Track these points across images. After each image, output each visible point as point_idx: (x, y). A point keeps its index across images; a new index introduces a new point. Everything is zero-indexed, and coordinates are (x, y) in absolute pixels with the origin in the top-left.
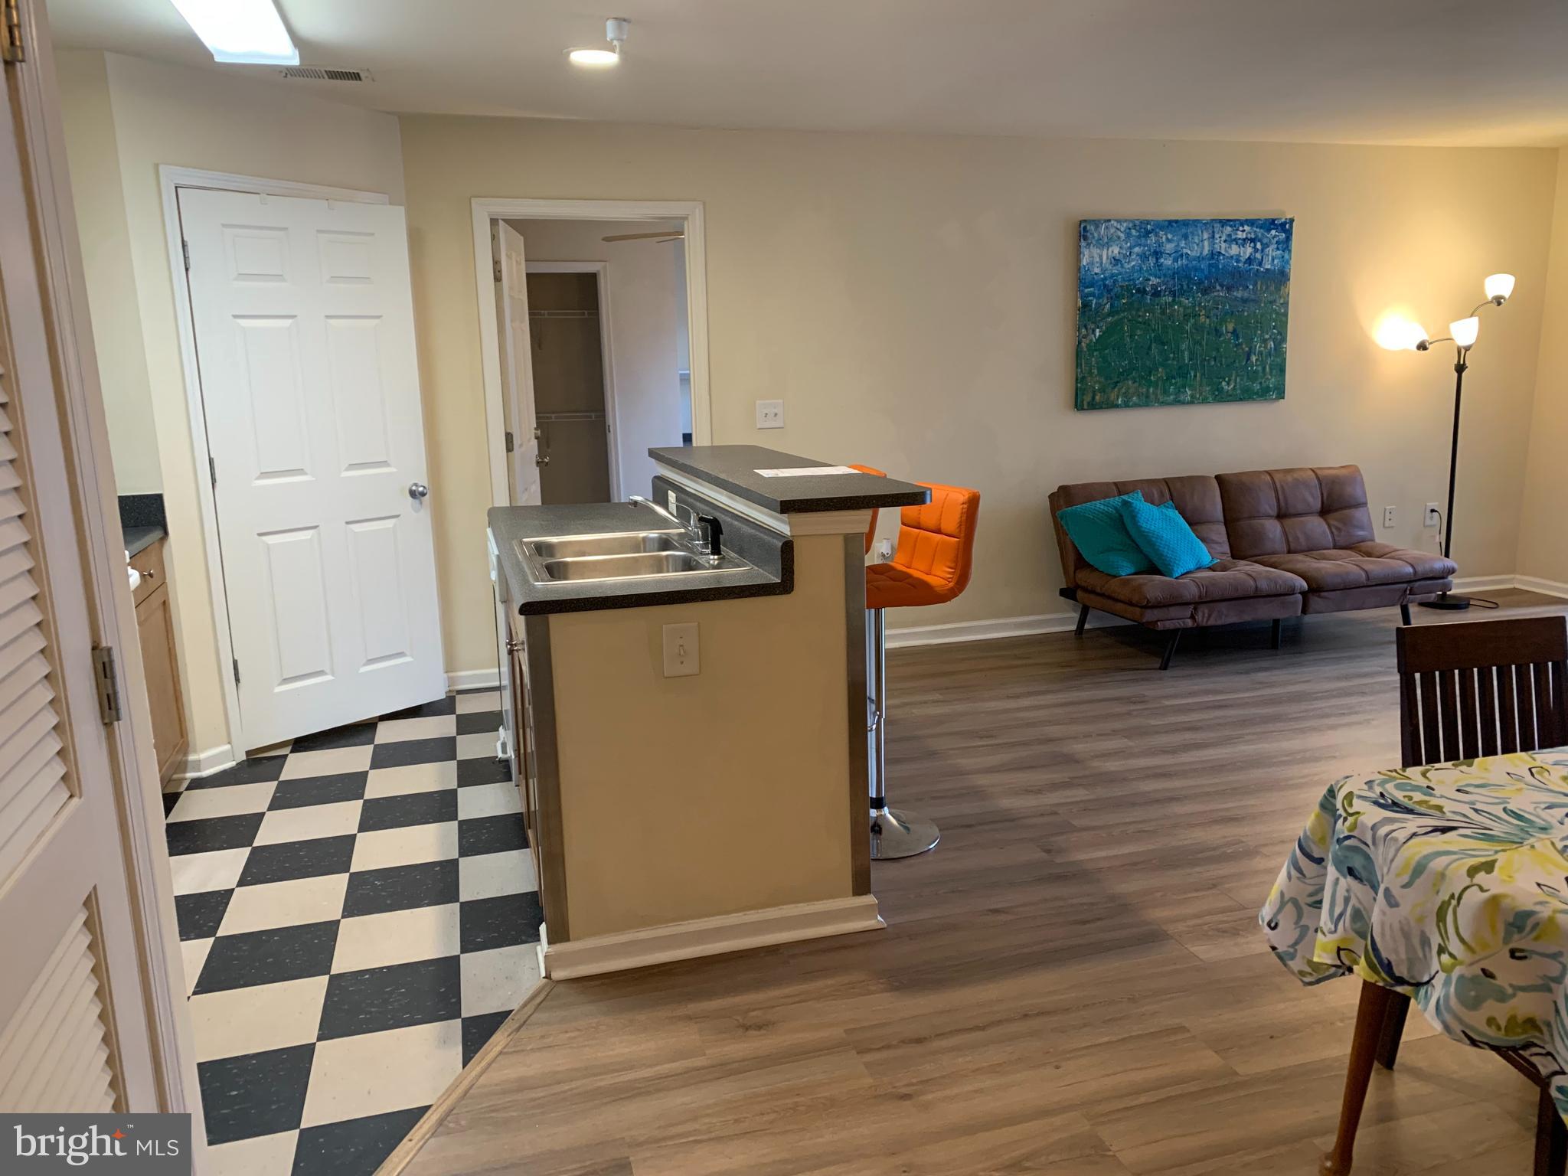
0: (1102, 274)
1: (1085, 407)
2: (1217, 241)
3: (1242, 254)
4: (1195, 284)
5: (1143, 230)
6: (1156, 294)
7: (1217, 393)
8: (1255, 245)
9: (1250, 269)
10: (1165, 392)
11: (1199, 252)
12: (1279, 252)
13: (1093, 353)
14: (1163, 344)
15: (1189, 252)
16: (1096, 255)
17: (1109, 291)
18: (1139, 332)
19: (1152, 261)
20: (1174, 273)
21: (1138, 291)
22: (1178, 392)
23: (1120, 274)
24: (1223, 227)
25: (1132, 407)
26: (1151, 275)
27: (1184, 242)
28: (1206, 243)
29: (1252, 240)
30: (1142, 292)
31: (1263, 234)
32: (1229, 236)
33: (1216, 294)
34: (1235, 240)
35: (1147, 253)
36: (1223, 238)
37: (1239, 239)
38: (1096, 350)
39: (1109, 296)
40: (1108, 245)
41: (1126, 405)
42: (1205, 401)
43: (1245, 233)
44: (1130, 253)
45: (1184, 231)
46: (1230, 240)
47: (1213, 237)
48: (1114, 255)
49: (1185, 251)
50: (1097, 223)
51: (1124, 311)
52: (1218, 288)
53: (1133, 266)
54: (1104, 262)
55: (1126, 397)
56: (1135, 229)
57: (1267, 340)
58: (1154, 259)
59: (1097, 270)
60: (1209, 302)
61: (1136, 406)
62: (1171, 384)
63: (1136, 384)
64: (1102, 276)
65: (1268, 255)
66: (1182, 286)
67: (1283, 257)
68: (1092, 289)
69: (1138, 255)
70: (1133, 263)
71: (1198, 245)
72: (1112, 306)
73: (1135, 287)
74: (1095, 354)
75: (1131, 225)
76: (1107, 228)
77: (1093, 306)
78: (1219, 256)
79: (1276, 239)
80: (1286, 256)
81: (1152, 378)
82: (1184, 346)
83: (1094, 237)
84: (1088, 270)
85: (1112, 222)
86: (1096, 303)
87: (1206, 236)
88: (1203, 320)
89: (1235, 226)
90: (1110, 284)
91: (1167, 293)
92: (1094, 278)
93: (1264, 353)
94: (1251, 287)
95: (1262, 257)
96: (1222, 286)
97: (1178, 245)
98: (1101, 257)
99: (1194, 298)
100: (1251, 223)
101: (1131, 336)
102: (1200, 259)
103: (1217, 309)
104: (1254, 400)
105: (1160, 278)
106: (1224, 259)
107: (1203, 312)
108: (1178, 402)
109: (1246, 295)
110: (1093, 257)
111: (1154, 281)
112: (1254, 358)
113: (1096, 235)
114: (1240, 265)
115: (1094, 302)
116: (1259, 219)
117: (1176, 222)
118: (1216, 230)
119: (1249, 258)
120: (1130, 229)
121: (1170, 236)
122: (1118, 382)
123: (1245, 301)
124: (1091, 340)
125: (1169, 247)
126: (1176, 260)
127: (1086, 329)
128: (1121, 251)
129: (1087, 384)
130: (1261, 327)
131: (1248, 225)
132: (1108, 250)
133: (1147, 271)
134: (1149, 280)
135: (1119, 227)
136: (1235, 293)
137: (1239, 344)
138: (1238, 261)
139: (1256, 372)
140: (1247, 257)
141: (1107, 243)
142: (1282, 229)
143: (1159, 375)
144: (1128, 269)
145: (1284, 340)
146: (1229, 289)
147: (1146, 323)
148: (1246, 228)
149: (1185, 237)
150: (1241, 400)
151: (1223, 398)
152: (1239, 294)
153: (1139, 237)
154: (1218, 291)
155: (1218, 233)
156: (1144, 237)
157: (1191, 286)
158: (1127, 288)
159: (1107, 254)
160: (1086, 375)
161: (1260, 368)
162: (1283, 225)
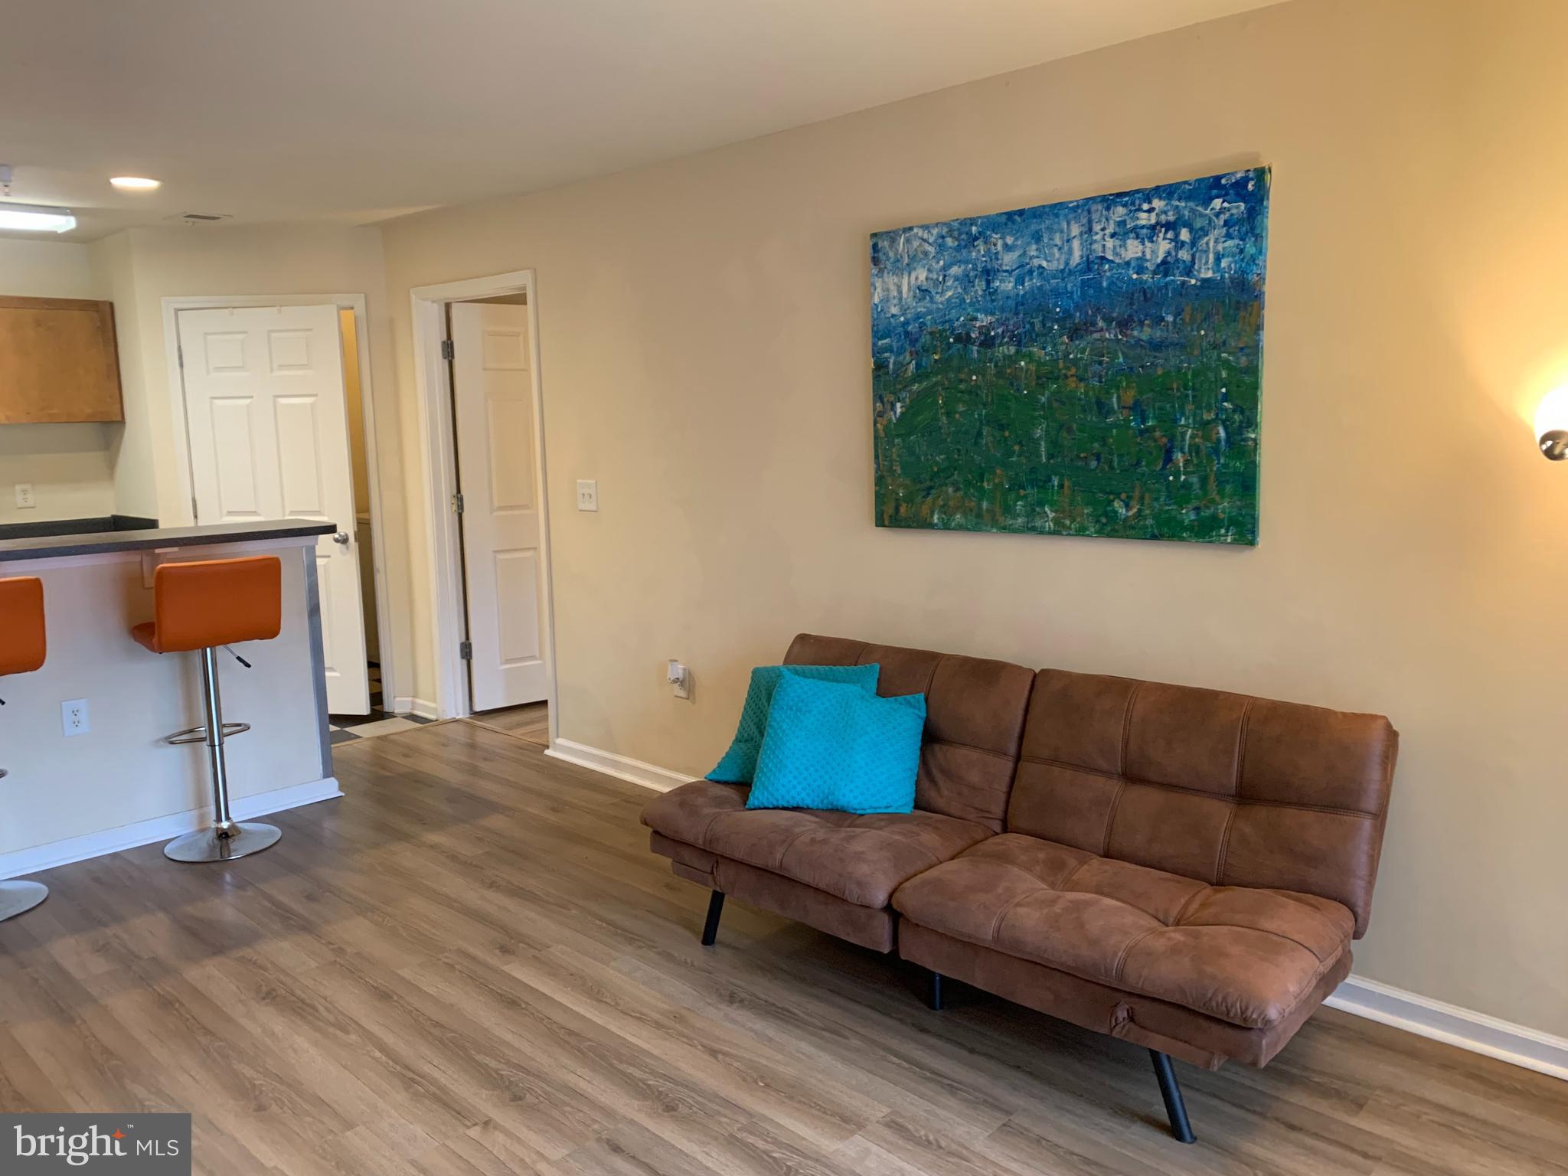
0: (903, 315)
1: (887, 522)
2: (1097, 237)
3: (1148, 257)
4: (1057, 321)
5: (964, 236)
6: (988, 342)
7: (1104, 520)
8: (1177, 235)
9: (1166, 285)
10: (1008, 510)
11: (1062, 261)
12: (1230, 243)
13: (893, 442)
14: (1002, 427)
15: (1044, 264)
16: (892, 287)
17: (914, 342)
18: (961, 408)
19: (980, 286)
20: (1017, 304)
21: (958, 339)
22: (1031, 513)
23: (929, 312)
24: (1108, 209)
25: (953, 529)
26: (978, 310)
27: (1034, 247)
28: (1076, 244)
29: (1169, 226)
30: (964, 339)
31: (1192, 211)
32: (1122, 223)
33: (1096, 336)
34: (1134, 230)
35: (972, 274)
36: (1110, 230)
37: (1143, 227)
38: (898, 436)
39: (913, 349)
40: (910, 267)
41: (946, 527)
42: (1081, 532)
43: (1153, 215)
44: (945, 276)
45: (1034, 227)
46: (1123, 232)
47: (1090, 230)
48: (919, 283)
49: (1036, 262)
50: (892, 236)
51: (936, 374)
52: (1101, 324)
53: (948, 300)
54: (905, 296)
55: (945, 513)
56: (951, 236)
57: (1208, 422)
58: (984, 283)
59: (894, 310)
60: (1083, 352)
61: (960, 528)
62: (1019, 498)
63: (960, 494)
64: (902, 319)
65: (1207, 252)
66: (1032, 325)
67: (1242, 251)
68: (887, 341)
69: (956, 279)
70: (949, 294)
71: (1060, 249)
72: (918, 366)
73: (952, 333)
74: (896, 441)
75: (945, 230)
76: (908, 241)
77: (891, 366)
78: (1101, 264)
79: (1223, 217)
80: (1250, 249)
81: (985, 484)
82: (1038, 432)
83: (888, 259)
84: (882, 310)
85: (915, 230)
86: (894, 363)
87: (1075, 230)
88: (1073, 385)
89: (1133, 204)
90: (914, 330)
91: (1006, 340)
92: (890, 323)
93: (1202, 447)
94: (1170, 318)
95: (1193, 256)
96: (1108, 320)
97: (1024, 254)
98: (899, 288)
99: (1054, 346)
100: (1167, 191)
101: (948, 414)
102: (1065, 273)
103: (1100, 363)
104: (1182, 539)
105: (992, 314)
106: (1110, 270)
107: (1073, 371)
108: (1031, 529)
109: (1158, 334)
110: (888, 290)
111: (984, 320)
112: (1179, 458)
113: (891, 254)
114: (1145, 277)
115: (892, 361)
116: (1186, 183)
117: (1021, 213)
118: (1096, 217)
119: (1164, 262)
120: (943, 237)
121: (1009, 240)
122: (931, 488)
123: (1157, 346)
124: (890, 421)
125: (1009, 260)
126: (1020, 281)
127: (882, 402)
128: (930, 276)
129: (887, 487)
130: (1194, 397)
131: (1160, 198)
132: (909, 276)
133: (972, 304)
134: (975, 319)
135: (926, 236)
136: (1135, 333)
137: (1148, 430)
138: (1140, 270)
139: (1187, 486)
140: (1159, 260)
141: (908, 265)
142: (1238, 194)
143: (997, 481)
144: (942, 303)
145: (1251, 422)
146: (1124, 324)
147: (973, 392)
148: (1157, 203)
149: (1037, 238)
150: (1154, 537)
151: (1117, 531)
152: (1144, 333)
153: (958, 249)
154: (1102, 330)
155: (1100, 221)
156: (965, 247)
157: (1049, 325)
158: (941, 335)
159: (909, 283)
160: (885, 473)
161: (1194, 479)
162: (1241, 184)
